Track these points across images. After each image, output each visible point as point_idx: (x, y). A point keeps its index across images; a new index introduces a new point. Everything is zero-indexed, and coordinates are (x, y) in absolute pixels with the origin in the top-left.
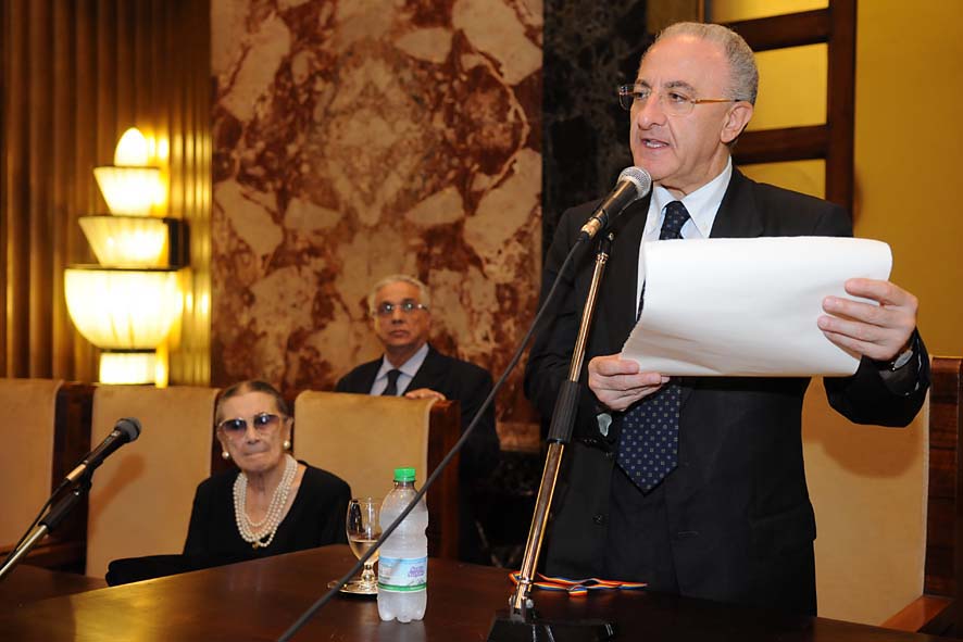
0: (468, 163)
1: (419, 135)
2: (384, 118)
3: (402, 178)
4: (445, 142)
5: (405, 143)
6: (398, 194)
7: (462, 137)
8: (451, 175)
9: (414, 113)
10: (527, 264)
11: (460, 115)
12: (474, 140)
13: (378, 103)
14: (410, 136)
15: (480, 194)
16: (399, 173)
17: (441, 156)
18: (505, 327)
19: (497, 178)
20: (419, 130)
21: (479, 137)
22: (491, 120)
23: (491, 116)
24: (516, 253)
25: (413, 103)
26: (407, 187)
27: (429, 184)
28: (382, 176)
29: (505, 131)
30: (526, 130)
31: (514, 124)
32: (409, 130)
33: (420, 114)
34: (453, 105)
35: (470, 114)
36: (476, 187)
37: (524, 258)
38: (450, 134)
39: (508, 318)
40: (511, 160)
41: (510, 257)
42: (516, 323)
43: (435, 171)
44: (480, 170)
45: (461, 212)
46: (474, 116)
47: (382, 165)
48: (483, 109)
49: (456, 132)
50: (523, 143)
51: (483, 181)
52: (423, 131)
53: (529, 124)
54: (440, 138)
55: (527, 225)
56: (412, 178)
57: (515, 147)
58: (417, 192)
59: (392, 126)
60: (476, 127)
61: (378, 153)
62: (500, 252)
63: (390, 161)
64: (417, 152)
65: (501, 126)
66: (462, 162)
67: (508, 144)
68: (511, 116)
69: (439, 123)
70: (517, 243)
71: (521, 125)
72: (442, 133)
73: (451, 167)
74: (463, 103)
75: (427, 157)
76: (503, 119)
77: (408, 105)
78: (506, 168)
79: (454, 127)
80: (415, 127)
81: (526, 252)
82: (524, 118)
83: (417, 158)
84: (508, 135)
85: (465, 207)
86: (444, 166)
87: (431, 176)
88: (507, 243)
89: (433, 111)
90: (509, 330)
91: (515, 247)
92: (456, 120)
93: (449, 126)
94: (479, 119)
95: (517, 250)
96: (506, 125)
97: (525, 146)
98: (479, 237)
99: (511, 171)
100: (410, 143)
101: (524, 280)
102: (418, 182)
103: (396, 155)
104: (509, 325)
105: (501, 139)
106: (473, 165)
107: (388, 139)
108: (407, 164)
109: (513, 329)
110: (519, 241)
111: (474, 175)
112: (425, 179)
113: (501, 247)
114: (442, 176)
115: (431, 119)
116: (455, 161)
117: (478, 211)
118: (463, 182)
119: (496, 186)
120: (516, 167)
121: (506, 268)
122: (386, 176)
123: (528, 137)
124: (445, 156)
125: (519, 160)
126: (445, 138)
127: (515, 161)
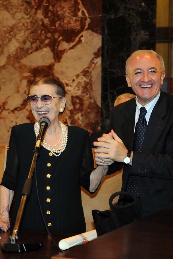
0: (56, 36)
1: (29, 21)
2: (9, 12)
3: (19, 42)
4: (43, 24)
5: (21, 24)
6: (17, 50)
7: (53, 23)
8: (47, 41)
9: (26, 9)
10: (88, 86)
11: (52, 12)
12: (60, 25)
13: (5, 3)
14: (23, 21)
15: (63, 52)
16: (17, 40)
17: (41, 32)
18: (76, 117)
19: (72, 44)
20: (29, 18)
21: (62, 23)
22: (69, 15)
23: (69, 13)
24: (82, 81)
25: (25, 4)
26: (21, 47)
27: (34, 46)
28: (7, 40)
29: (76, 21)
30: (88, 21)
31: (82, 18)
32: (23, 18)
33: (29, 10)
34: (48, 6)
35: (57, 11)
36: (60, 48)
37: (87, 84)
38: (46, 21)
39: (78, 113)
40: (80, 35)
41: (79, 83)
42: (82, 115)
43: (38, 39)
44: (63, 40)
45: (53, 60)
46: (59, 13)
47: (7, 35)
48: (64, 10)
49: (49, 20)
50: (86, 27)
51: (64, 45)
52: (31, 18)
53: (89, 18)
54: (40, 23)
55: (88, 68)
56: (24, 42)
57: (82, 29)
58: (28, 49)
59: (13, 15)
60: (61, 18)
61: (5, 29)
62: (74, 80)
63: (12, 33)
64: (27, 29)
65: (74, 18)
66: (53, 36)
67: (79, 28)
68: (80, 14)
69: (40, 15)
70: (83, 77)
71: (86, 19)
72: (42, 20)
73: (46, 38)
74: (53, 6)
75: (33, 32)
76: (76, 15)
77: (22, 5)
78: (77, 39)
79: (48, 17)
80: (25, 17)
81: (88, 81)
82: (87, 15)
83: (27, 33)
84: (78, 23)
85: (54, 58)
86: (43, 37)
87: (35, 42)
88: (77, 76)
89: (36, 9)
90: (79, 119)
91: (82, 78)
92: (50, 14)
93: (45, 17)
94: (62, 14)
95: (83, 80)
96: (77, 18)
97: (87, 29)
98: (62, 73)
99: (80, 41)
100: (24, 25)
101: (87, 94)
102: (28, 45)
103: (15, 30)
104: (78, 116)
105: (74, 25)
106: (59, 37)
107: (11, 22)
108: (21, 35)
109: (81, 118)
110: (84, 75)
111: (59, 42)
112: (32, 44)
113: (75, 78)
114: (42, 42)
115: (36, 13)
116: (49, 35)
117: (62, 60)
118: (53, 45)
119: (72, 48)
120: (82, 38)
121: (77, 88)
122: (10, 40)
123: (89, 24)
124: (43, 32)
125: (84, 35)
126: (43, 23)
127: (82, 36)
